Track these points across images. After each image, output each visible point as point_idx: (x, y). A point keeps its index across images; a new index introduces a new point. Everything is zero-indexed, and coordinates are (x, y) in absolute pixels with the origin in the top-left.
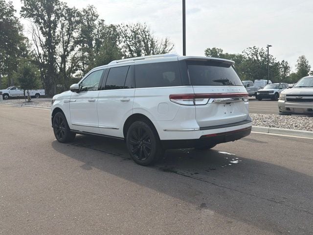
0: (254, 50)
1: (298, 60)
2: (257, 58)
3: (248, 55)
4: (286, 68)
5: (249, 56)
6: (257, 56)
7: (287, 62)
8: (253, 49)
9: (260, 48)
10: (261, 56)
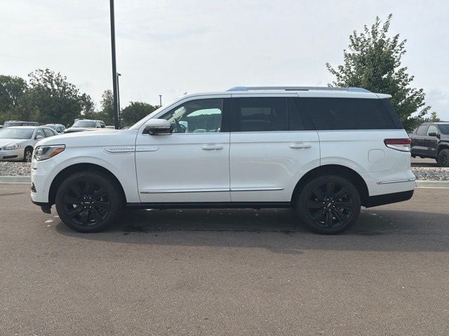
0: (47, 75)
1: (103, 96)
2: (53, 86)
3: (38, 80)
4: (89, 105)
5: (40, 82)
6: (51, 83)
7: (89, 97)
8: (45, 72)
9: (56, 73)
10: (58, 84)
